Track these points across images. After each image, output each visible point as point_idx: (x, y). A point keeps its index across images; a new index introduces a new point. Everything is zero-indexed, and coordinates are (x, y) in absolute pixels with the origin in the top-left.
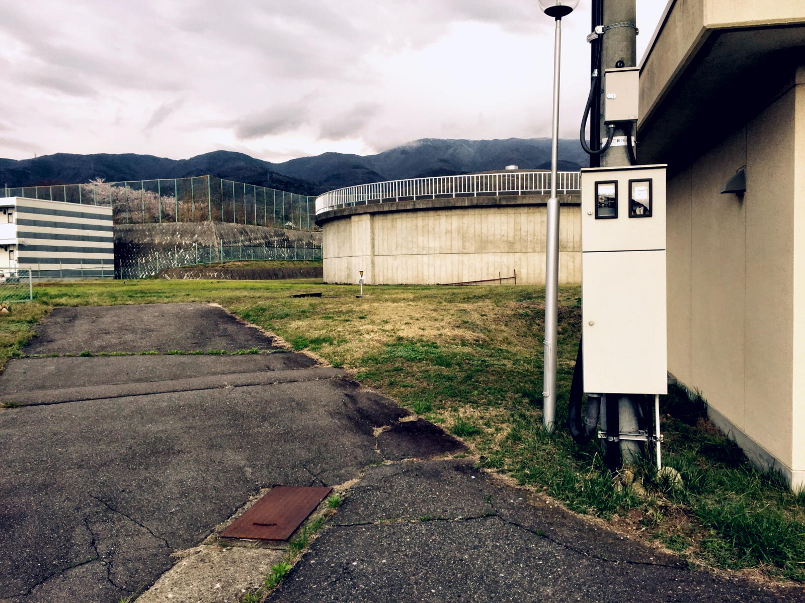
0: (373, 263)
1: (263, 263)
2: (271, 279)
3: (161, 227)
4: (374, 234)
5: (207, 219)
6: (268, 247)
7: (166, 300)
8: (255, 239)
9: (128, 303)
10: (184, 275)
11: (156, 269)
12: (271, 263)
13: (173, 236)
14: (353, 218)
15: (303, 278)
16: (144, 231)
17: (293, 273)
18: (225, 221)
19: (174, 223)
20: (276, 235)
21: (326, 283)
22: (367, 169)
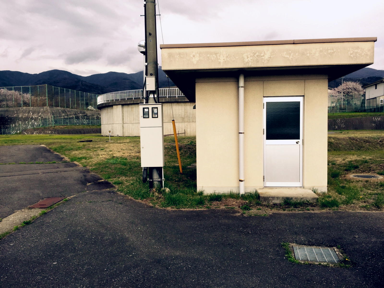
0: (123, 127)
1: (74, 126)
2: (78, 134)
3: (22, 109)
4: (123, 114)
5: (46, 105)
6: (77, 119)
7: (22, 144)
8: (70, 115)
9: (4, 145)
10: (34, 133)
11: (20, 130)
12: (78, 127)
13: (28, 114)
14: (114, 106)
15: (94, 133)
16: (13, 111)
17: (89, 131)
18: (55, 107)
19: (29, 107)
20: (81, 113)
21: (102, 136)
22: (130, 80)
